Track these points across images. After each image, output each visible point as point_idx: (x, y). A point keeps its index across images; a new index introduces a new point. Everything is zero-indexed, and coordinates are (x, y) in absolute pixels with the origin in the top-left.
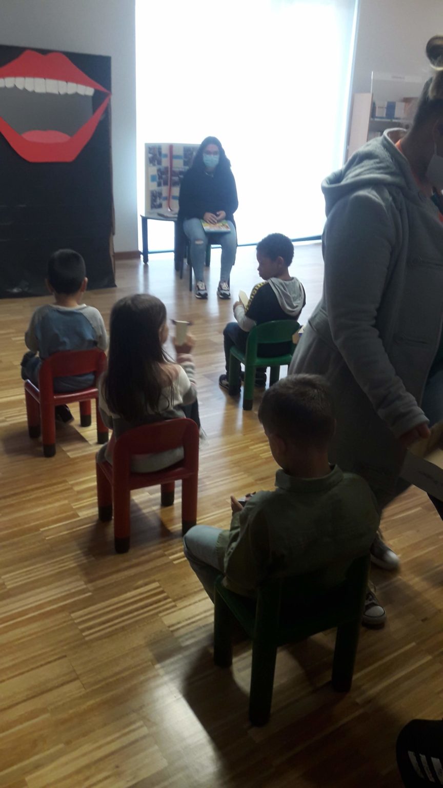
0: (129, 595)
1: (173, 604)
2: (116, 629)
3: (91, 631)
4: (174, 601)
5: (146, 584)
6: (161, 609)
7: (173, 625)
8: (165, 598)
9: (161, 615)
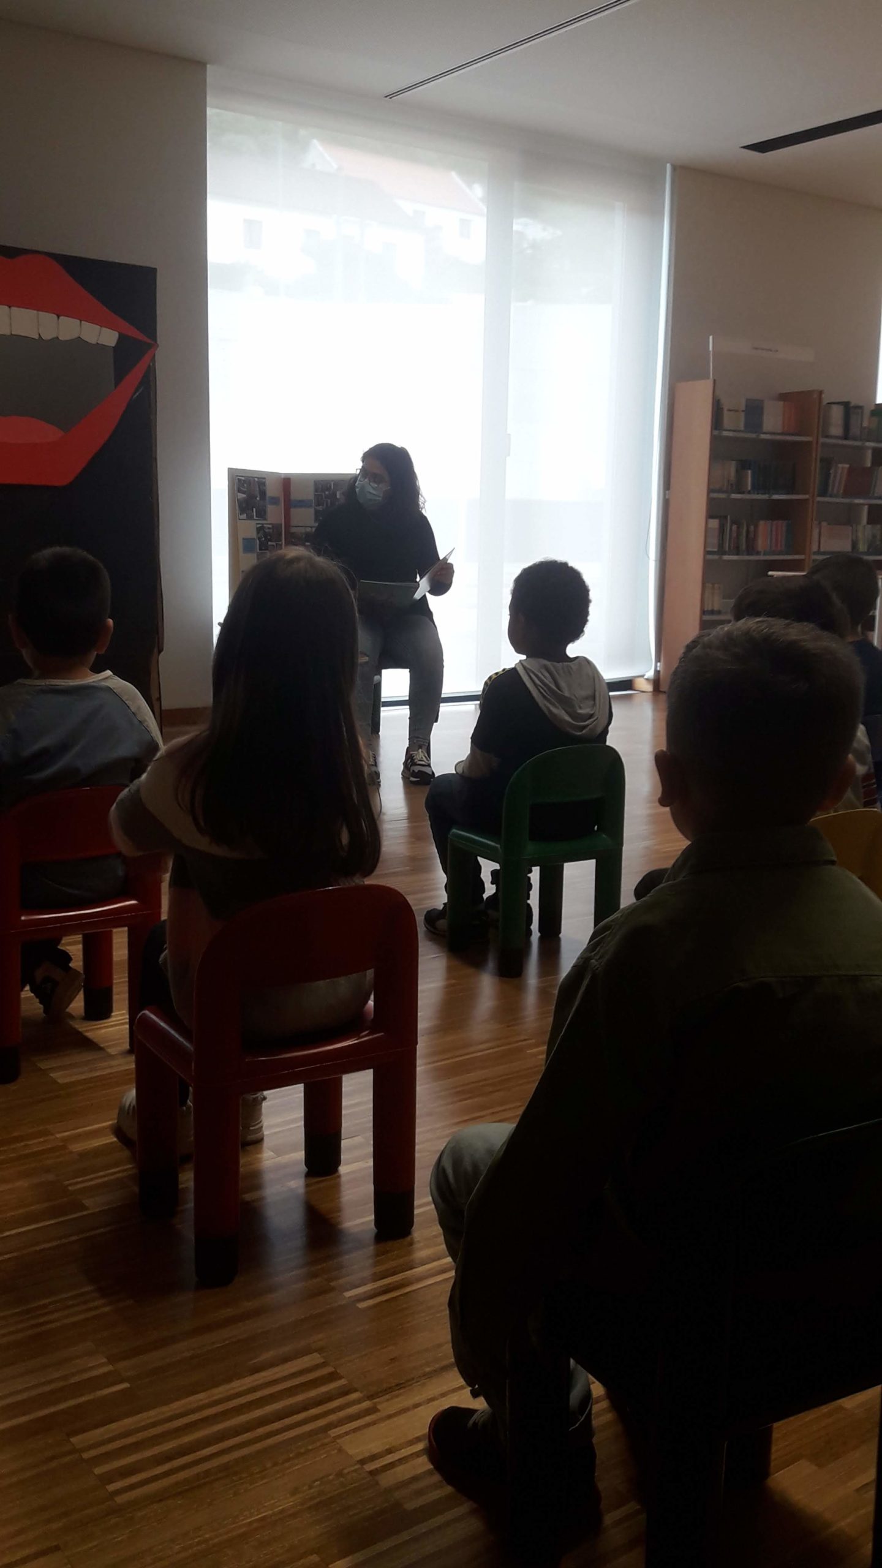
0: (237, 1385)
1: (366, 1404)
2: (207, 1473)
3: (134, 1479)
4: (370, 1397)
5: (286, 1360)
6: (333, 1418)
7: (373, 1458)
8: (344, 1392)
9: (333, 1433)
